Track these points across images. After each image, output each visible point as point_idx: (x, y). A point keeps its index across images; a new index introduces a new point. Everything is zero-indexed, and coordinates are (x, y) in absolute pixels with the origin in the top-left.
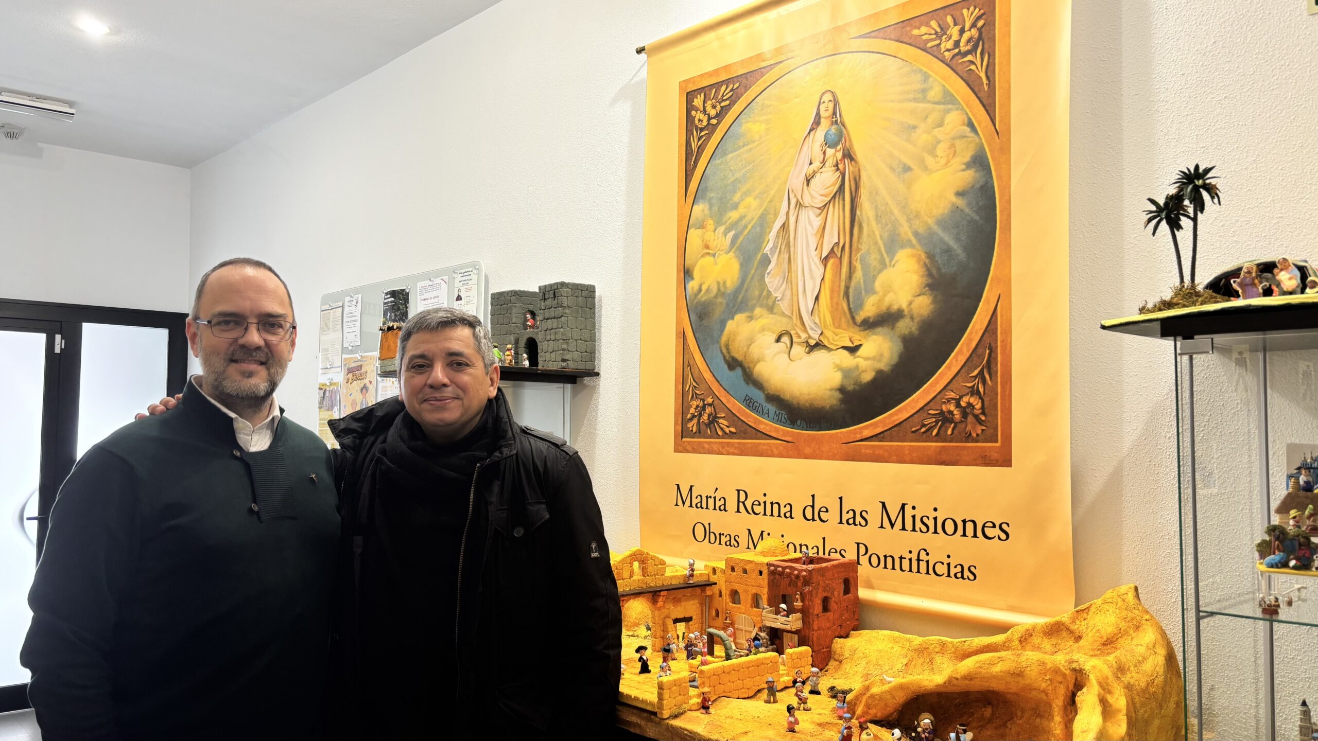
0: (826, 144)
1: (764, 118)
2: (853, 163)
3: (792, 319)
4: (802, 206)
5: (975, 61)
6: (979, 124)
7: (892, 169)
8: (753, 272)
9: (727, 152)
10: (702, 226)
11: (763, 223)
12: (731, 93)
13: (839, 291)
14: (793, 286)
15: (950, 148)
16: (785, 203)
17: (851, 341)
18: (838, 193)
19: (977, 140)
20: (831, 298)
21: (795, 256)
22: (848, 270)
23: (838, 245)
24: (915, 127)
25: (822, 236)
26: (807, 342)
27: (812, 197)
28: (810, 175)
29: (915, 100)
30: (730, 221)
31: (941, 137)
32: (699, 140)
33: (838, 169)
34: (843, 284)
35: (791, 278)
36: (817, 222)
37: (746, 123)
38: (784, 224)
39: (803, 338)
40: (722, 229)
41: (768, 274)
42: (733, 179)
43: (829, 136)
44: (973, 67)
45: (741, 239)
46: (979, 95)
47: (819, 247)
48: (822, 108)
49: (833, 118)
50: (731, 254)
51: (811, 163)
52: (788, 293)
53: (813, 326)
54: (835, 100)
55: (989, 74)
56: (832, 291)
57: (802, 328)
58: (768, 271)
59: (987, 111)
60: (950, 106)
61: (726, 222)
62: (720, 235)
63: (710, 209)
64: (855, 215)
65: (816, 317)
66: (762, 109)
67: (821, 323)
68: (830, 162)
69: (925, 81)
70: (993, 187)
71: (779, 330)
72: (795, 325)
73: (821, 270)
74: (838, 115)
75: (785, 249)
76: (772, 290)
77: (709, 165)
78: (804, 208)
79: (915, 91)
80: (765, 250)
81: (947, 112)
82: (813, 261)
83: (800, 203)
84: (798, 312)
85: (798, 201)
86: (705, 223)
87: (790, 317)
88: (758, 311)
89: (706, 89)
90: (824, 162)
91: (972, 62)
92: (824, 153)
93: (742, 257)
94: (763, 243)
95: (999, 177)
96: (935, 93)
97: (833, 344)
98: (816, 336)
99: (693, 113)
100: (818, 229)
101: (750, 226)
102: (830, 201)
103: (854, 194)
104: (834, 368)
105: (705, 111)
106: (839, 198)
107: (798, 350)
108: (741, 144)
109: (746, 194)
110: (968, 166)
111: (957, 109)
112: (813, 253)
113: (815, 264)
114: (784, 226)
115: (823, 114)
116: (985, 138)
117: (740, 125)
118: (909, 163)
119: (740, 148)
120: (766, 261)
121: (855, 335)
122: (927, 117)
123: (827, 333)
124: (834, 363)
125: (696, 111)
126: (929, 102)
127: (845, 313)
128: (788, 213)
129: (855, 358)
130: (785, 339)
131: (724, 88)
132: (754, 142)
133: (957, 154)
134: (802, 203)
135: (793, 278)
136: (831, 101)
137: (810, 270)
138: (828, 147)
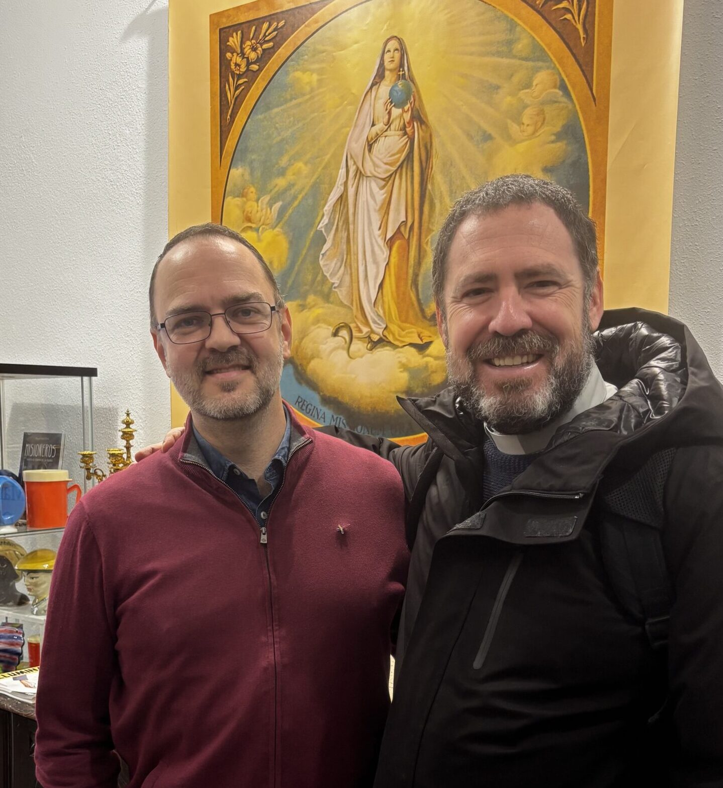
0: (391, 102)
1: (316, 66)
2: (423, 127)
3: (351, 309)
4: (363, 175)
5: (571, 9)
6: (574, 88)
7: (470, 137)
8: (304, 252)
9: (271, 106)
10: (242, 194)
11: (317, 193)
12: (276, 32)
13: (406, 279)
14: (353, 270)
15: (538, 115)
16: (342, 171)
17: (419, 336)
18: (405, 162)
19: (570, 106)
20: (398, 287)
21: (355, 235)
22: (417, 255)
23: (406, 224)
24: (498, 87)
25: (387, 212)
26: (369, 337)
27: (375, 165)
28: (372, 139)
29: (499, 54)
30: (276, 189)
31: (528, 101)
32: (236, 89)
33: (405, 133)
34: (411, 271)
35: (350, 262)
36: (381, 195)
37: (294, 71)
38: (341, 196)
39: (364, 333)
40: (266, 198)
41: (323, 255)
42: (279, 138)
43: (395, 94)
44: (569, 16)
45: (290, 211)
46: (574, 51)
47: (384, 226)
48: (387, 57)
49: (399, 71)
50: (277, 229)
51: (373, 125)
52: (347, 278)
53: (376, 319)
54: (402, 49)
55: (587, 26)
56: (398, 279)
57: (363, 321)
58: (323, 252)
59: (583, 71)
60: (540, 64)
61: (271, 191)
62: (264, 206)
63: (252, 173)
64: (426, 189)
65: (380, 308)
66: (314, 56)
67: (385, 316)
68: (396, 125)
69: (511, 30)
70: (587, 164)
71: (337, 321)
72: (356, 316)
73: (385, 253)
74: (406, 68)
75: (343, 226)
76: (328, 275)
77: (250, 120)
78: (365, 178)
79: (498, 42)
80: (319, 227)
81: (537, 70)
82: (377, 242)
83: (361, 172)
84: (358, 301)
85: (358, 169)
86: (246, 190)
87: (349, 307)
88: (311, 298)
89: (244, 26)
90: (388, 124)
91: (567, 10)
92: (390, 113)
93: (291, 234)
94: (316, 218)
95: (594, 151)
96: (522, 46)
97: (398, 340)
98: (380, 331)
99: (229, 55)
100: (382, 205)
101: (300, 197)
102: (396, 172)
103: (424, 164)
104: (400, 368)
105: (243, 54)
106: (407, 169)
107: (358, 346)
108: (288, 97)
109: (294, 159)
110: (559, 137)
111: (548, 68)
112: (377, 233)
113: (379, 246)
114: (342, 199)
115: (388, 66)
116: (579, 104)
117: (287, 73)
118: (490, 130)
119: (286, 101)
120: (320, 240)
121: (424, 331)
122: (512, 75)
123: (394, 328)
124: (400, 362)
125: (232, 53)
126: (515, 57)
127: (413, 305)
128: (346, 183)
129: (424, 357)
130: (344, 333)
131: (265, 26)
132: (304, 95)
133: (546, 122)
134: (363, 172)
135: (352, 262)
136: (397, 50)
137: (373, 251)
138: (394, 106)
